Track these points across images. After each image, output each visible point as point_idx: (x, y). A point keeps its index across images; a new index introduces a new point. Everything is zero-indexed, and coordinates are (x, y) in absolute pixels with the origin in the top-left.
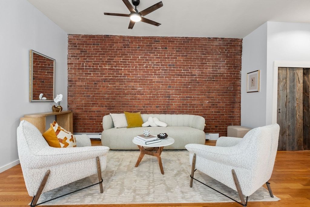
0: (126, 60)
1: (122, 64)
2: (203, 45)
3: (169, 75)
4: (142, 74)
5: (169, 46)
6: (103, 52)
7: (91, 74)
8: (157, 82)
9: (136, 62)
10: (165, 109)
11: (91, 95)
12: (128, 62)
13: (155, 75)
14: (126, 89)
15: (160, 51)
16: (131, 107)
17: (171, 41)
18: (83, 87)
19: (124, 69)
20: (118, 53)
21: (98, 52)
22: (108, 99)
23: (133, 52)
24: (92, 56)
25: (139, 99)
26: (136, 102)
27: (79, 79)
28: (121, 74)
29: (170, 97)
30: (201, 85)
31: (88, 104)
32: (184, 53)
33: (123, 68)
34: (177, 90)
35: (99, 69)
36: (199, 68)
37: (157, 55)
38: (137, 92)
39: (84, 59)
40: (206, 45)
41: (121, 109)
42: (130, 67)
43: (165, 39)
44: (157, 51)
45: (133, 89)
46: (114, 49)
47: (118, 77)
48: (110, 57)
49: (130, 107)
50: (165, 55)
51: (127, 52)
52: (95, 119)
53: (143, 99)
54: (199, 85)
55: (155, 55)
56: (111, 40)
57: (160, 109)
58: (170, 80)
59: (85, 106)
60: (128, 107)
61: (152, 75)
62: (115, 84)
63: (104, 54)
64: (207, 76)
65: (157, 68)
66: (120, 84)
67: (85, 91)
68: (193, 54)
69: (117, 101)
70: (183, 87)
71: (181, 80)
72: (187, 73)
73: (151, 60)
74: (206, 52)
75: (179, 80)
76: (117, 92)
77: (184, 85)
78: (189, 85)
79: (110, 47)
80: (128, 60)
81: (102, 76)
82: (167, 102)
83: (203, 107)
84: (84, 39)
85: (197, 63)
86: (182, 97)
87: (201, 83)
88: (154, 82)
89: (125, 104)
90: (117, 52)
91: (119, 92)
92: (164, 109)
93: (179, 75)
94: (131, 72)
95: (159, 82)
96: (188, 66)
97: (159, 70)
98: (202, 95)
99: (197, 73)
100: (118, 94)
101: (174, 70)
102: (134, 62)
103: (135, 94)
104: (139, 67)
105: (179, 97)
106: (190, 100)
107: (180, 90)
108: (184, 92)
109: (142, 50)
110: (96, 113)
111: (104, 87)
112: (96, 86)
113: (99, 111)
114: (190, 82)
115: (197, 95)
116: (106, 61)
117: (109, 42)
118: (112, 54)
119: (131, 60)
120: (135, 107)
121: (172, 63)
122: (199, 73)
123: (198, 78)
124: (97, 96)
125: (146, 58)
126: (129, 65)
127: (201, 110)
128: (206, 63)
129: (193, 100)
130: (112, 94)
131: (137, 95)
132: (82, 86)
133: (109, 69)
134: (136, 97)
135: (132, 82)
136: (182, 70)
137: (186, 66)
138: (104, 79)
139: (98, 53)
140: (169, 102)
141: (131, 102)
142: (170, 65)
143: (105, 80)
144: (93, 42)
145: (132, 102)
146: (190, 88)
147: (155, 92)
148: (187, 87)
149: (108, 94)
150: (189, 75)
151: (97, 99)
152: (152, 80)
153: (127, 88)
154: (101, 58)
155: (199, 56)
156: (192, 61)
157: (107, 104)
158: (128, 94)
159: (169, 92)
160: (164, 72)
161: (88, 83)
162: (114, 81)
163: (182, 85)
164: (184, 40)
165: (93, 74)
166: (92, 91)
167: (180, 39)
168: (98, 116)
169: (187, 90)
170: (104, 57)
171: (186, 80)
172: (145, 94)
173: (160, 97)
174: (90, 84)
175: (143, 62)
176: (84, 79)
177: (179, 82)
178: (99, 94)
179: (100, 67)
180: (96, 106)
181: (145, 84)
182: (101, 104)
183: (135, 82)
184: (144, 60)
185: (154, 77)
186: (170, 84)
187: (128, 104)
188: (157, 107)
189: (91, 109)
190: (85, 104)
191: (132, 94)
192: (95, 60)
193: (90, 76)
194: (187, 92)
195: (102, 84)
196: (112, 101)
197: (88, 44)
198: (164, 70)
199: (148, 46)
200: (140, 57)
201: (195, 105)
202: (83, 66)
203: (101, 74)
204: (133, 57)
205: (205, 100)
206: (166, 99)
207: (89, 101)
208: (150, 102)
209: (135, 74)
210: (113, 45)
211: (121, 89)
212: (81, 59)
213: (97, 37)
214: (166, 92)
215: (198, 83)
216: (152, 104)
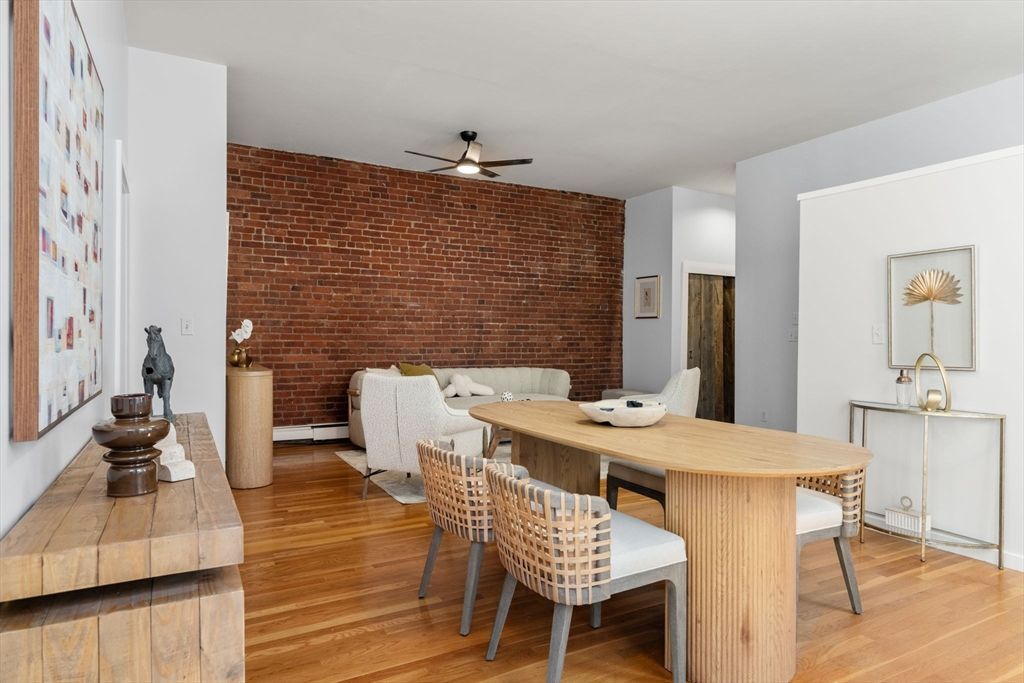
0: (378, 228)
1: (367, 239)
2: (552, 206)
3: (480, 272)
4: (420, 269)
5: (481, 203)
6: (319, 202)
7: (282, 261)
8: (453, 289)
9: (403, 237)
10: (472, 356)
11: (283, 321)
12: (384, 235)
13: (448, 270)
14: (379, 306)
15: (460, 212)
16: (391, 351)
17: (485, 191)
18: (258, 297)
19: (374, 254)
20: (358, 208)
21: (303, 200)
22: (332, 331)
23: (395, 210)
24: (286, 212)
25: (410, 332)
26: (406, 339)
27: (247, 273)
28: (367, 266)
29: (481, 327)
30: (547, 299)
31: (275, 344)
32: (512, 223)
33: (371, 251)
34: (498, 309)
35: (305, 248)
36: (546, 260)
37: (455, 223)
38: (407, 313)
39: (262, 217)
40: (557, 207)
41: (364, 358)
42: (388, 248)
43: (472, 184)
44: (455, 211)
45: (396, 306)
46: (346, 198)
47: (357, 271)
48: (336, 217)
49: (388, 351)
50: (471, 225)
51: (382, 208)
52: (295, 387)
53: (421, 333)
54: (543, 299)
55: (449, 223)
56: (339, 171)
57: (461, 356)
58: (482, 285)
59: (263, 352)
60: (382, 351)
61: (442, 270)
62: (349, 291)
63: (321, 209)
64: (560, 278)
65: (454, 253)
66: (363, 293)
67: (265, 308)
68: (533, 226)
69: (355, 338)
70: (511, 304)
71: (507, 286)
72: (519, 269)
73: (438, 234)
74: (558, 224)
75: (502, 286)
76: (354, 312)
77: (513, 298)
78: (523, 298)
79: (336, 191)
80: (385, 229)
81: (316, 269)
82: (475, 338)
83: (551, 350)
84: (263, 161)
85: (540, 248)
86: (508, 327)
87: (547, 294)
88: (446, 289)
89: (376, 345)
90: (355, 206)
91: (360, 312)
92: (468, 356)
93: (502, 274)
94: (390, 261)
95: (459, 289)
96: (522, 252)
97: (458, 259)
98: (550, 322)
99: (539, 271)
100: (359, 318)
101: (492, 262)
102: (398, 236)
103: (402, 319)
104: (411, 250)
105: (502, 327)
106: (525, 333)
107: (505, 309)
108: (512, 316)
109: (417, 207)
110: (297, 369)
111: (318, 297)
112: (298, 296)
113: (307, 365)
114: (525, 292)
115: (540, 322)
116: (325, 229)
117: (333, 177)
118: (342, 211)
119: (391, 229)
120: (399, 351)
121: (487, 244)
122: (544, 271)
123: (543, 282)
124: (300, 324)
125: (428, 227)
126: (387, 242)
127: (547, 356)
128: (558, 250)
129: (531, 333)
130: (343, 318)
131: (405, 322)
132: (255, 294)
133: (333, 250)
134: (404, 326)
135: (394, 287)
136: (507, 263)
137: (517, 252)
138: (319, 276)
139: (303, 205)
140: (480, 339)
141: (390, 338)
142: (482, 249)
143: (323, 280)
144: (289, 172)
145: (394, 339)
146: (524, 305)
147: (448, 314)
148: (519, 304)
149: (331, 318)
150: (523, 275)
151: (302, 331)
152: (442, 283)
153: (382, 302)
154: (311, 217)
155: (545, 233)
156: (530, 242)
157: (328, 344)
158: (383, 319)
159: (480, 315)
160: (470, 266)
161: (272, 287)
162: (346, 284)
163: (508, 297)
164: (512, 190)
165: (289, 261)
166: (286, 309)
167: (505, 189)
168: (302, 379)
169: (519, 310)
170: (321, 216)
171: (516, 286)
172: (426, 320)
173: (460, 326)
174: (279, 288)
175: (422, 238)
176: (263, 274)
177: (503, 292)
178: (307, 317)
179: (308, 242)
180: (298, 352)
181: (424, 295)
182: (312, 344)
183: (401, 287)
184: (422, 232)
185: (446, 277)
186: (482, 296)
187: (383, 345)
188: (453, 351)
189: (281, 359)
190: (264, 344)
191: (395, 319)
192: (295, 223)
193: (279, 268)
194: (518, 316)
195: (314, 290)
196: (341, 338)
197: (274, 177)
198: (469, 260)
199: (432, 197)
200: (413, 222)
201: (535, 344)
202: (260, 238)
203: (312, 262)
204: (396, 223)
205: (555, 333)
206: (473, 332)
207: (277, 337)
208: (436, 338)
209: (401, 268)
210: (346, 186)
211: (365, 305)
212: (253, 217)
213: (300, 160)
214: (475, 314)
215: (542, 294)
216: (442, 345)
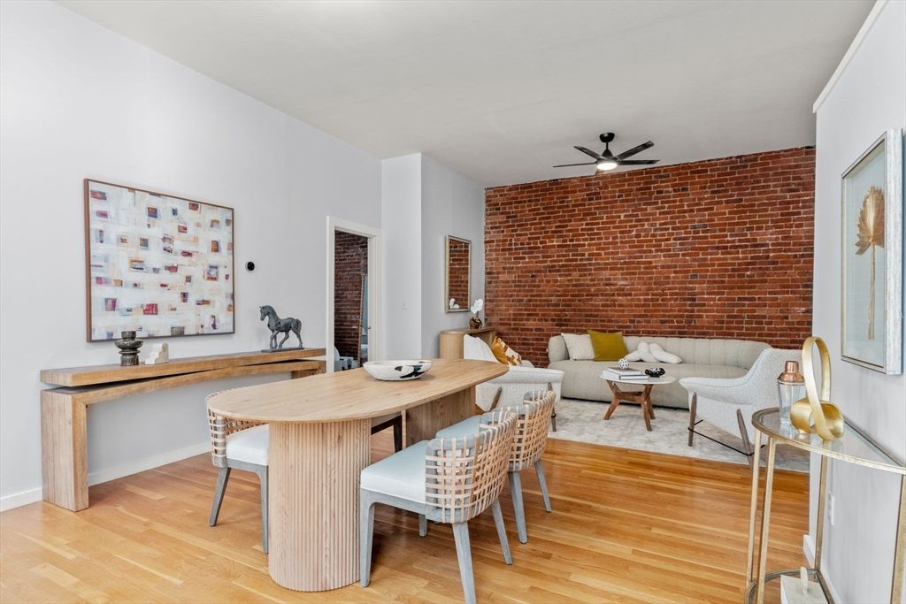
0: (592, 224)
1: (584, 235)
2: (790, 167)
3: (692, 249)
4: (629, 253)
5: (692, 184)
6: (548, 213)
7: (524, 258)
8: (663, 267)
9: (614, 228)
10: (684, 327)
11: (525, 299)
12: (598, 229)
13: (657, 251)
14: (594, 285)
15: (669, 197)
16: (604, 321)
17: (698, 172)
18: (510, 284)
19: (589, 245)
20: (577, 212)
21: (538, 214)
22: (558, 305)
23: (607, 208)
24: (527, 225)
25: (620, 305)
26: (616, 311)
27: (504, 268)
28: (583, 255)
29: (694, 300)
30: (782, 268)
31: (520, 315)
32: (732, 196)
33: (586, 243)
34: (715, 282)
35: (539, 248)
36: (777, 227)
37: (664, 208)
38: (617, 290)
39: (513, 231)
40: (796, 166)
41: (582, 325)
42: (601, 239)
43: (683, 168)
44: (664, 197)
45: (607, 285)
46: (568, 206)
47: (576, 260)
48: (560, 221)
49: (601, 321)
50: (683, 206)
51: (595, 208)
52: (533, 344)
53: (631, 306)
54: (774, 269)
55: (658, 209)
56: (562, 188)
57: (671, 327)
58: (694, 260)
59: (514, 320)
60: (597, 321)
61: (651, 251)
62: (570, 275)
63: (549, 218)
64: (801, 244)
65: (664, 235)
66: (581, 276)
67: (514, 291)
68: (760, 193)
69: (575, 310)
70: (730, 276)
71: (723, 259)
72: (740, 241)
73: (647, 220)
74: (799, 185)
75: (718, 259)
76: (574, 291)
77: (733, 270)
78: (747, 270)
79: (561, 202)
80: (598, 224)
81: (546, 262)
82: (687, 311)
83: (787, 323)
84: (513, 193)
85: (771, 215)
86: (728, 299)
87: (782, 263)
88: (656, 267)
89: (591, 316)
90: (574, 210)
91: (579, 291)
92: (680, 327)
93: (718, 248)
94: (603, 249)
95: (669, 267)
96: (745, 223)
97: (667, 240)
98: (787, 293)
99: (771, 239)
100: (577, 296)
101: (706, 237)
102: (609, 228)
103: (613, 295)
104: (621, 237)
105: (719, 300)
106: (749, 305)
107: (723, 282)
108: (732, 288)
109: (627, 201)
110: (534, 332)
111: (548, 281)
112: (535, 281)
113: (540, 330)
114: (748, 264)
115: (770, 293)
116: (553, 232)
117: (558, 193)
118: (565, 216)
119: (603, 223)
120: (612, 321)
121: (700, 221)
122: (777, 239)
123: (774, 251)
124: (536, 301)
125: (637, 215)
126: (600, 234)
127: (782, 329)
128: (799, 213)
129: (757, 305)
130: (566, 296)
131: (616, 297)
132: (508, 282)
133: (558, 246)
134: (614, 301)
135: (606, 269)
136: (726, 236)
137: (737, 224)
138: (549, 267)
139: (538, 217)
140: (692, 311)
141: (603, 311)
142: (694, 227)
143: (552, 269)
144: (529, 197)
145: (606, 311)
146: (748, 276)
147: (657, 289)
148: (743, 276)
149: (557, 296)
150: (746, 246)
151: (537, 306)
152: (651, 263)
153: (596, 282)
154: (543, 225)
155: (777, 198)
156: (756, 211)
157: (555, 315)
158: (597, 295)
159: (692, 289)
160: (680, 244)
161: (519, 276)
162: (569, 270)
163: (727, 270)
164: (732, 162)
165: (529, 258)
166: (528, 291)
167: (723, 164)
168: (537, 339)
169: (742, 282)
170: (549, 223)
171: (738, 259)
172: (635, 295)
173: (670, 300)
174: (523, 277)
175: (631, 227)
176: (513, 268)
177: (719, 265)
178: (541, 296)
179: (541, 243)
180: (535, 320)
181: (634, 273)
182: (544, 315)
183: (611, 269)
184: (632, 221)
185: (655, 257)
186: (694, 271)
187: (597, 316)
188: (662, 322)
189: (524, 325)
190: (514, 315)
191: (607, 295)
192: (533, 231)
193: (523, 263)
194: (739, 287)
195: (545, 276)
196: (564, 310)
197: (520, 202)
198: (680, 239)
199: (641, 189)
200: (622, 215)
201: (764, 317)
202: (510, 245)
203: (543, 257)
204: (607, 218)
205: (793, 305)
206: (685, 305)
207: (522, 310)
208: (645, 311)
209: (612, 253)
210: (567, 197)
211: (581, 285)
212: (508, 231)
213: (536, 186)
214: (686, 288)
215: (773, 263)
216: (651, 316)
